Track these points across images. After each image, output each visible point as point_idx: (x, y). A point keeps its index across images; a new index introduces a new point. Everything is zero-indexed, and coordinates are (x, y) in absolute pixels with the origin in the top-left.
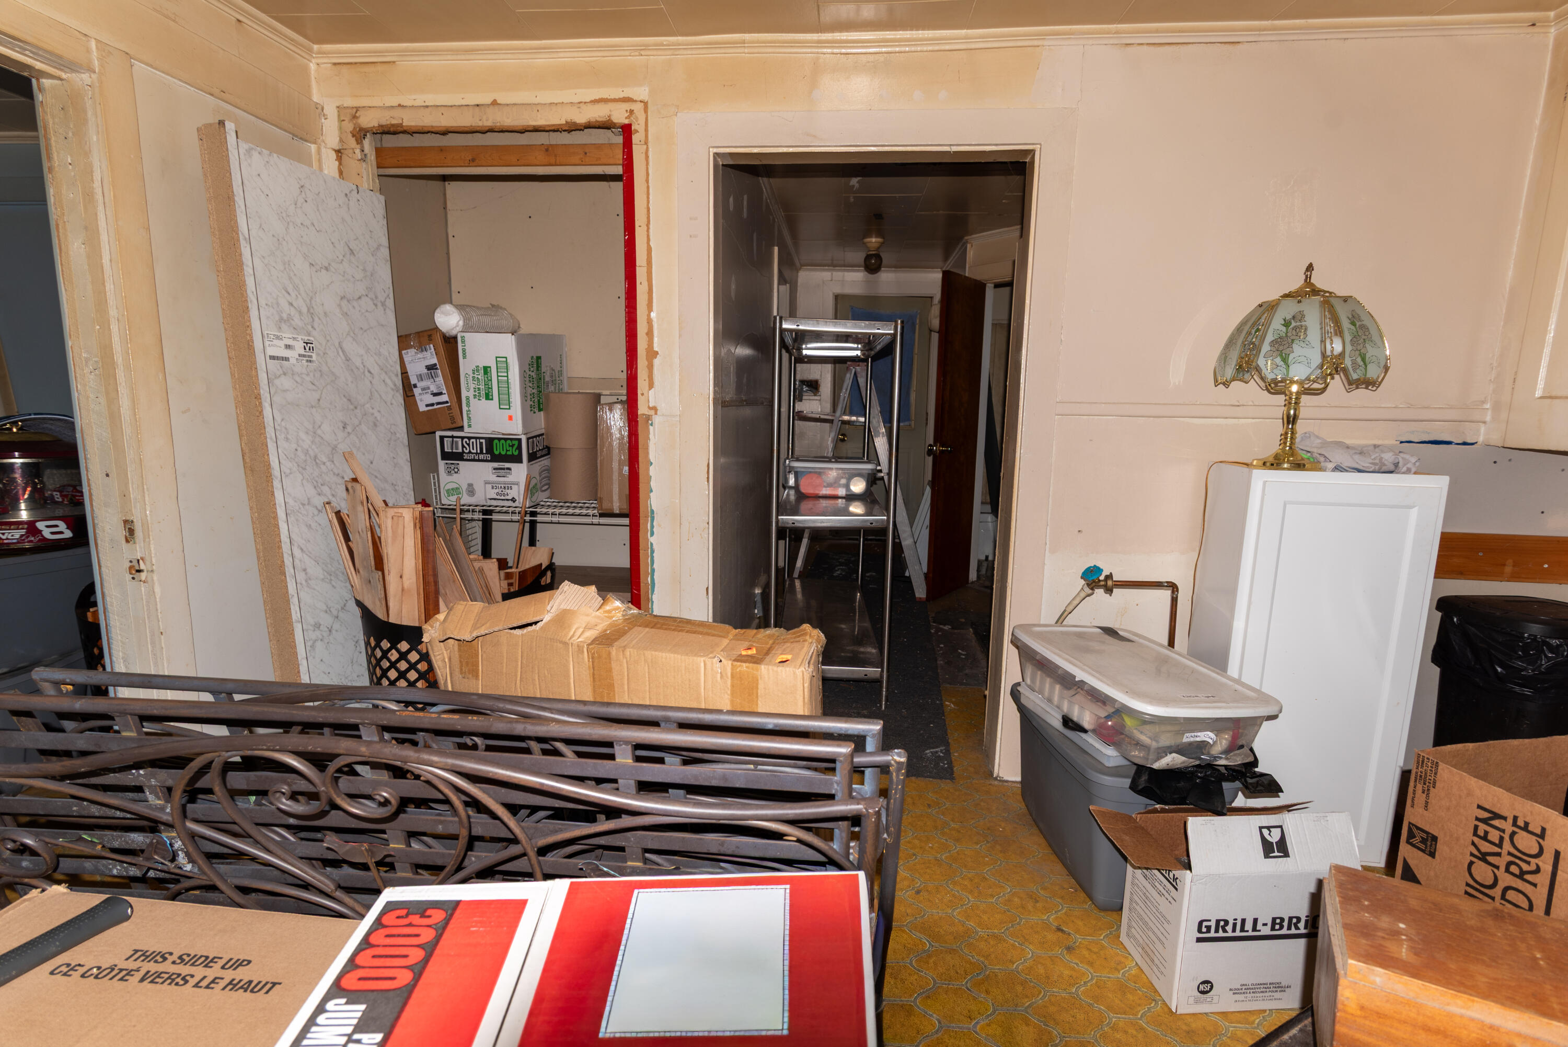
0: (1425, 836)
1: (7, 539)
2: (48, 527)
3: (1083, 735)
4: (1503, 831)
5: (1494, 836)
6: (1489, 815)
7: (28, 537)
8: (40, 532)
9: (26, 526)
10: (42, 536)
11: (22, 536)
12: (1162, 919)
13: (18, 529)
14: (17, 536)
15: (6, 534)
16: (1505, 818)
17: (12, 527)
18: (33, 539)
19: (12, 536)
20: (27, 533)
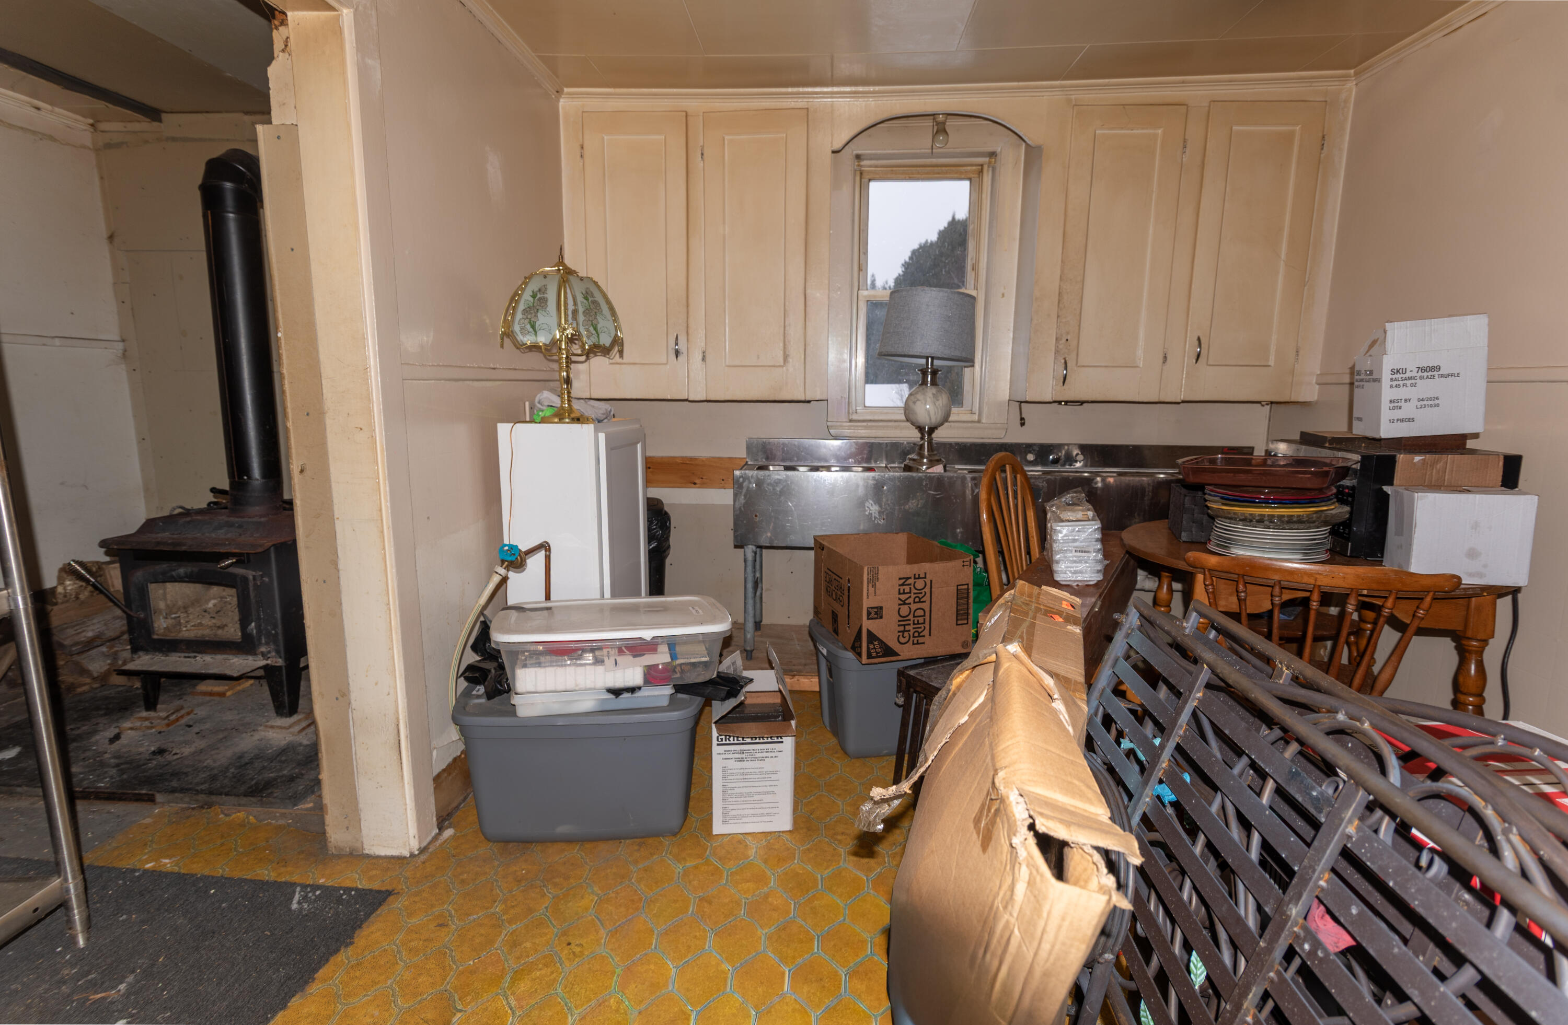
0: (876, 610)
3: (638, 694)
4: (910, 584)
5: (907, 590)
6: (904, 580)
12: (767, 776)
16: (910, 578)
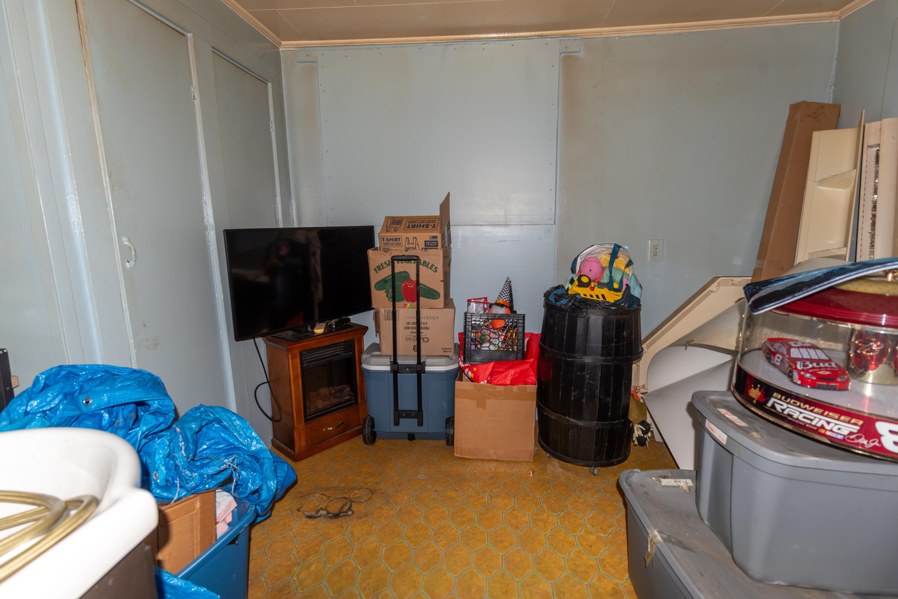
1: (831, 431)
2: (891, 432)
7: (858, 438)
8: (878, 436)
9: (861, 423)
10: (880, 442)
11: (851, 433)
13: (849, 422)
14: (845, 432)
15: (831, 425)
17: (843, 418)
18: (865, 442)
19: (839, 429)
20: (859, 432)
